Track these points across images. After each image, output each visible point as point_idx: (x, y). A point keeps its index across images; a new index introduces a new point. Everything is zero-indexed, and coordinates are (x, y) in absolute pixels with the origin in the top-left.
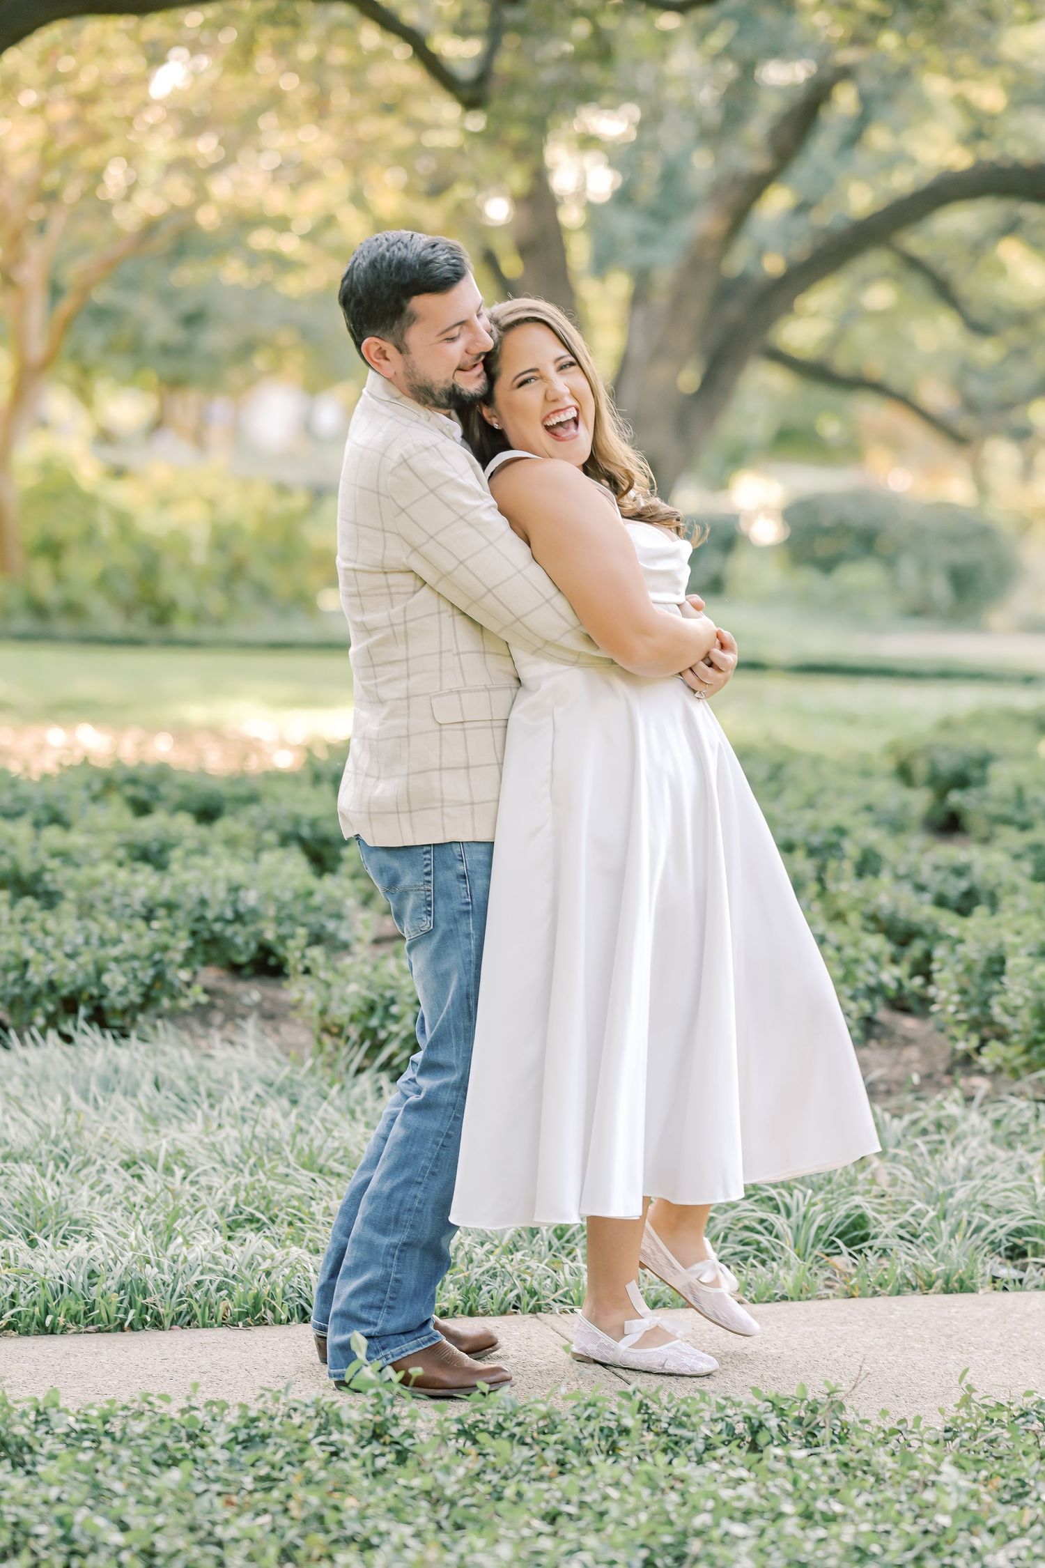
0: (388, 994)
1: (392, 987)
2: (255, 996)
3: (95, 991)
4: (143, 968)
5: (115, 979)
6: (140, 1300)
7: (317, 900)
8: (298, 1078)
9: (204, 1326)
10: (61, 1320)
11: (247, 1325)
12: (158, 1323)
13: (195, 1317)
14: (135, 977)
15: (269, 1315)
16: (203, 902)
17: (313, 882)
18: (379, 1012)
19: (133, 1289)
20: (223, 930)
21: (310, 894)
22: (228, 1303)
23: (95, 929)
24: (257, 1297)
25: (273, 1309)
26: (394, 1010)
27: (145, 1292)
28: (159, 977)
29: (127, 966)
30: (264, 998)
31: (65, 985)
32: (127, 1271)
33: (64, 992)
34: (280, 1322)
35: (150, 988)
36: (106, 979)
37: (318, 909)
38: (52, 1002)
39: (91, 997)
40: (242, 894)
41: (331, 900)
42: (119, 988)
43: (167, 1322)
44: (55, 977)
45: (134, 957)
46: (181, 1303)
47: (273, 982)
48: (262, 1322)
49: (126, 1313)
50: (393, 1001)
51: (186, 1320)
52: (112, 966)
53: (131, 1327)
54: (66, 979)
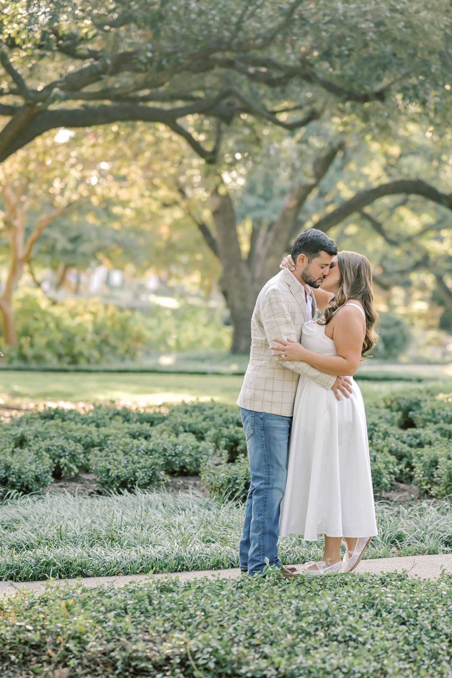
0: (235, 476)
1: (237, 474)
2: (182, 482)
3: (133, 479)
4: (148, 471)
5: (140, 474)
6: (182, 562)
7: (200, 449)
8: (210, 502)
9: (202, 570)
10: (158, 569)
11: (215, 569)
12: (187, 570)
13: (199, 567)
14: (146, 474)
15: (222, 566)
16: (165, 450)
17: (198, 444)
18: (232, 482)
19: (180, 559)
20: (171, 459)
21: (198, 447)
22: (208, 563)
23: (130, 459)
24: (218, 561)
25: (223, 564)
26: (238, 481)
27: (183, 560)
28: (154, 474)
29: (143, 470)
30: (184, 483)
31: (123, 477)
32: (177, 554)
33: (122, 479)
34: (225, 568)
35: (151, 477)
36: (137, 474)
37: (201, 452)
38: (118, 483)
39: (131, 481)
40: (177, 446)
41: (205, 449)
42: (141, 478)
43: (190, 569)
44: (119, 474)
45: (145, 467)
46: (194, 563)
47: (186, 478)
48: (220, 568)
49: (178, 566)
50: (237, 479)
51: (196, 568)
52: (138, 470)
53: (179, 571)
54: (123, 475)
